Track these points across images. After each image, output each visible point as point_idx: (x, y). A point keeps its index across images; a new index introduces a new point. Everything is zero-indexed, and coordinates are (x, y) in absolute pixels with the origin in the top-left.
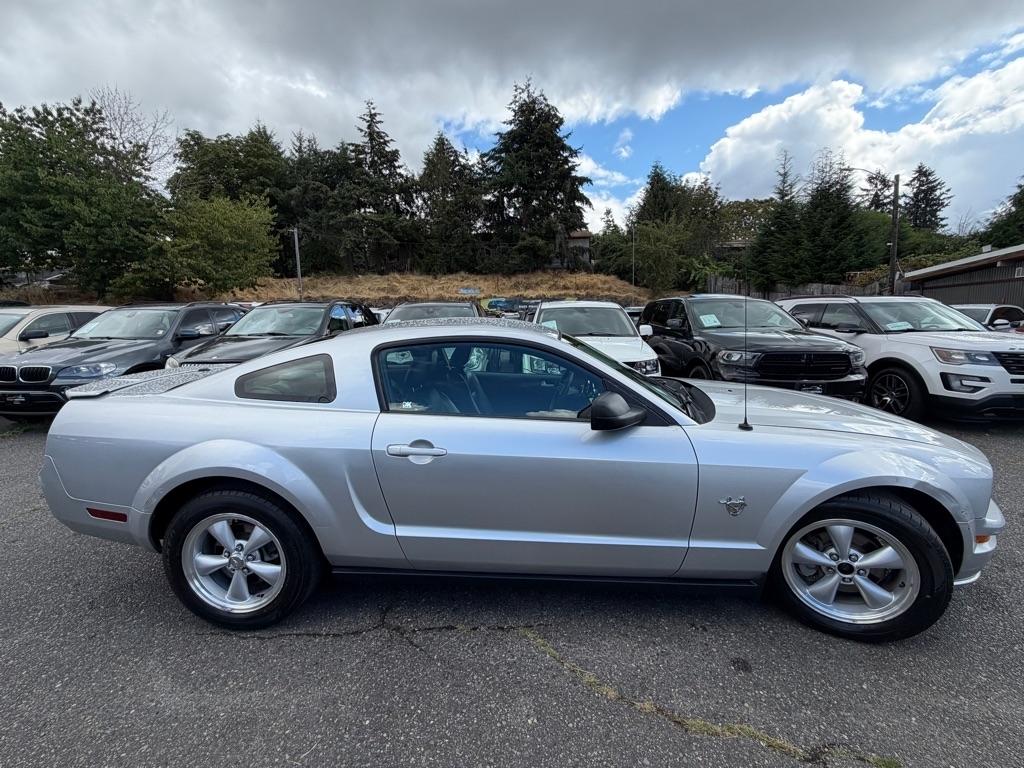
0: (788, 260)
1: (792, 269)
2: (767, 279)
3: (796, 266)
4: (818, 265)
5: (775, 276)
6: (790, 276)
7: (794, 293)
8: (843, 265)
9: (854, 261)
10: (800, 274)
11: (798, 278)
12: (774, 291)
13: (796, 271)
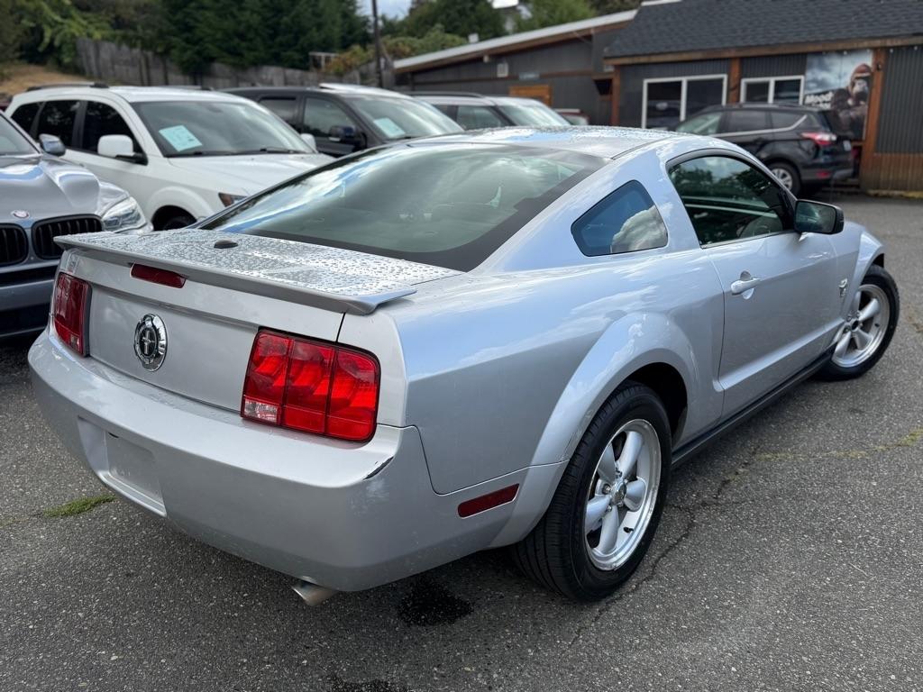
0: (228, 24)
1: (236, 40)
2: (199, 53)
3: (242, 37)
4: (272, 37)
5: (212, 50)
6: (234, 52)
7: (245, 80)
8: (303, 40)
9: (316, 36)
10: (250, 49)
11: (250, 56)
12: (210, 74)
13: (244, 44)
